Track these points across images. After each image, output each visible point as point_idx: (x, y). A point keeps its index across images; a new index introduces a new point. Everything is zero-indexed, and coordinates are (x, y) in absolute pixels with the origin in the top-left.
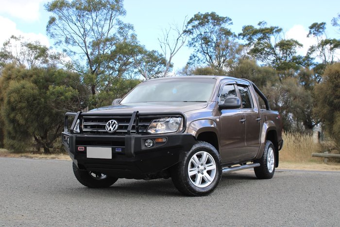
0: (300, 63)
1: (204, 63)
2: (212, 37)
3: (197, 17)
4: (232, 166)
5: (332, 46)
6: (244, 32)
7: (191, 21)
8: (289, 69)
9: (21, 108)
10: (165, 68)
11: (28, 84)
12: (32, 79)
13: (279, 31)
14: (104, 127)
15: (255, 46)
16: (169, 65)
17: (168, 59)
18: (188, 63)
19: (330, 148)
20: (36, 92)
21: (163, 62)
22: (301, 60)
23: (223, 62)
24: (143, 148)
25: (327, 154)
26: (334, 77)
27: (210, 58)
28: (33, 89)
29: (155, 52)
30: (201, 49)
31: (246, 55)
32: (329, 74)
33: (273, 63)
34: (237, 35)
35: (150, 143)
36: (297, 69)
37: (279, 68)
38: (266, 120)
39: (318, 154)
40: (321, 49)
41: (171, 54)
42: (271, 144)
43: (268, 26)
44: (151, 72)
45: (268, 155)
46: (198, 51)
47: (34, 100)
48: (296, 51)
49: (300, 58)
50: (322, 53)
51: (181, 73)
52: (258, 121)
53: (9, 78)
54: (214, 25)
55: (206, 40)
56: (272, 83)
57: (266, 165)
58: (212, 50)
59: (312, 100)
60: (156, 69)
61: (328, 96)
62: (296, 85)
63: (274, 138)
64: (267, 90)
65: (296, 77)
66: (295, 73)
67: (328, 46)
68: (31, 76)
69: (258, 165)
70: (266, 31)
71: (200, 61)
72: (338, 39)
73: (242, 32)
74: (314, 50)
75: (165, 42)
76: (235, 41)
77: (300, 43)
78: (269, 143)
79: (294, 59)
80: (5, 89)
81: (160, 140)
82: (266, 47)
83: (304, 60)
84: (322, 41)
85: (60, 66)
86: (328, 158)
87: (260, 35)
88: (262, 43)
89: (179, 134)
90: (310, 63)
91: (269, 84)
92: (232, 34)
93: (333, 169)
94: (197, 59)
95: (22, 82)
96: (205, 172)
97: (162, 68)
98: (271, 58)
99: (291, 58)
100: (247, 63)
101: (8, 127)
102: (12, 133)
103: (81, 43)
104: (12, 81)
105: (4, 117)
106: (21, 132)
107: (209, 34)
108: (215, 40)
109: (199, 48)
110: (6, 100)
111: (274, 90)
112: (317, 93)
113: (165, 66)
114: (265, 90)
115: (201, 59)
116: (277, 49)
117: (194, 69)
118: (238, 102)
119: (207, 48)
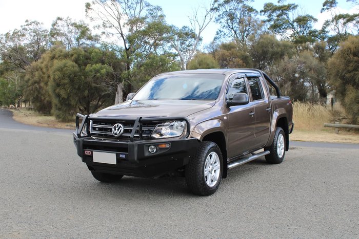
0: (316, 36)
1: (230, 37)
2: (236, 14)
5: (345, 20)
6: (265, 9)
8: (305, 42)
9: (64, 84)
10: (196, 41)
11: (70, 63)
12: (73, 58)
13: (295, 7)
14: (110, 130)
15: (274, 22)
16: (198, 39)
17: (197, 33)
18: (215, 38)
19: (341, 118)
20: (77, 69)
21: (193, 36)
22: (317, 33)
23: (246, 36)
24: (147, 154)
25: (337, 124)
26: (346, 53)
27: (235, 32)
28: (73, 67)
29: (186, 27)
30: (226, 25)
31: (267, 30)
33: (292, 37)
34: (259, 12)
35: (154, 149)
36: (313, 41)
37: (297, 42)
38: (276, 108)
39: (329, 124)
40: (335, 23)
41: (200, 30)
42: (281, 131)
43: (286, 3)
44: (183, 46)
45: (278, 141)
46: (224, 26)
47: (75, 76)
48: (312, 26)
49: (316, 31)
50: (336, 27)
51: (208, 47)
52: (268, 111)
53: (53, 58)
54: (238, 3)
55: (231, 17)
56: (289, 56)
57: (276, 151)
58: (237, 26)
59: (325, 71)
60: (187, 43)
61: (340, 71)
62: (311, 58)
63: (285, 124)
64: (285, 63)
65: (311, 50)
66: (311, 46)
67: (342, 21)
68: (72, 55)
69: (268, 152)
70: (284, 8)
71: (226, 36)
73: (263, 9)
74: (329, 24)
75: (195, 19)
76: (257, 17)
77: (315, 18)
78: (280, 129)
79: (310, 33)
80: (50, 67)
81: (163, 146)
83: (320, 34)
84: (336, 16)
85: (98, 45)
86: (338, 128)
87: (278, 13)
88: (281, 19)
89: (183, 139)
90: (324, 36)
91: (286, 58)
92: (254, 10)
93: (342, 139)
94: (223, 33)
95: (64, 61)
96: (213, 172)
97: (193, 41)
98: (290, 32)
99: (308, 31)
100: (267, 38)
101: (55, 101)
102: (58, 105)
103: (116, 24)
104: (55, 61)
105: (51, 93)
106: (66, 105)
107: (234, 11)
108: (239, 16)
109: (225, 24)
110: (52, 77)
111: (291, 62)
112: (330, 67)
113: (195, 39)
114: (282, 63)
115: (227, 34)
116: (295, 24)
117: (220, 43)
118: (246, 98)
119: (232, 24)
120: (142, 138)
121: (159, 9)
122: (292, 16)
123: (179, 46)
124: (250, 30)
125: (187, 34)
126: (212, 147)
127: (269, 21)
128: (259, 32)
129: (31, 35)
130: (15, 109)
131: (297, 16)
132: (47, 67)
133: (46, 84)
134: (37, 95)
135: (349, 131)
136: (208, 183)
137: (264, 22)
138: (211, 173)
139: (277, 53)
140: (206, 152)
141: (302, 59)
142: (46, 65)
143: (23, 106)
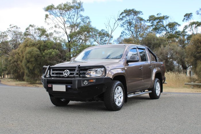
0: (180, 35)
1: (129, 35)
3: (125, 11)
4: (136, 93)
5: (196, 25)
6: (150, 19)
7: (122, 13)
8: (173, 38)
9: (32, 61)
11: (35, 49)
12: (37, 46)
13: (167, 18)
14: (62, 74)
15: (155, 27)
16: (110, 37)
17: (110, 33)
18: (121, 36)
19: (195, 80)
20: (39, 53)
21: (108, 35)
23: (139, 35)
24: (82, 85)
25: (192, 83)
26: (196, 42)
27: (132, 32)
29: (103, 30)
31: (151, 31)
32: (194, 41)
33: (165, 35)
34: (146, 20)
35: (86, 82)
36: (178, 37)
37: (168, 38)
38: (155, 67)
39: (188, 83)
40: (190, 27)
41: (112, 31)
42: (158, 80)
43: (162, 16)
44: (102, 41)
45: (156, 86)
46: (126, 29)
48: (177, 28)
49: (179, 32)
50: (191, 29)
51: (116, 41)
52: (150, 68)
53: (26, 46)
54: (134, 16)
55: (130, 23)
56: (164, 46)
57: (155, 91)
58: (133, 29)
59: (185, 54)
60: (104, 39)
61: (193, 52)
62: (177, 46)
63: (160, 77)
64: (161, 49)
65: (177, 42)
66: (177, 40)
67: (194, 25)
68: (37, 44)
69: (151, 92)
70: (161, 18)
71: (127, 35)
72: (199, 21)
73: (149, 19)
74: (187, 28)
75: (108, 25)
76: (145, 24)
77: (179, 24)
78: (157, 79)
79: (176, 32)
80: (24, 51)
81: (92, 81)
82: (161, 26)
83: (182, 33)
84: (191, 23)
86: (193, 85)
87: (157, 21)
88: (159, 25)
89: (102, 77)
90: (185, 34)
91: (162, 46)
92: (143, 20)
93: (196, 91)
94: (125, 33)
95: (32, 48)
96: (119, 98)
97: (107, 38)
98: (164, 32)
99: (175, 31)
100: (151, 35)
101: (26, 71)
102: (28, 73)
103: (63, 27)
104: (27, 48)
105: (24, 67)
106: (32, 73)
107: (131, 20)
108: (134, 23)
109: (126, 28)
110: (25, 57)
111: (165, 49)
112: (188, 51)
113: (109, 37)
114: (160, 49)
115: (127, 34)
116: (167, 27)
117: (123, 39)
118: (138, 58)
119: (131, 28)
120: (80, 77)
121: (88, 18)
122: (165, 22)
123: (99, 41)
124: (141, 31)
125: (104, 34)
126: (119, 84)
127: (152, 26)
128: (146, 31)
129: (12, 34)
130: (2, 78)
131: (168, 23)
132: (22, 52)
133: (21, 62)
134: (16, 69)
135: (199, 87)
136: (117, 103)
137: (149, 26)
138: (118, 98)
139: (157, 44)
140: (115, 86)
141: (172, 47)
142: (21, 50)
143: (6, 76)
